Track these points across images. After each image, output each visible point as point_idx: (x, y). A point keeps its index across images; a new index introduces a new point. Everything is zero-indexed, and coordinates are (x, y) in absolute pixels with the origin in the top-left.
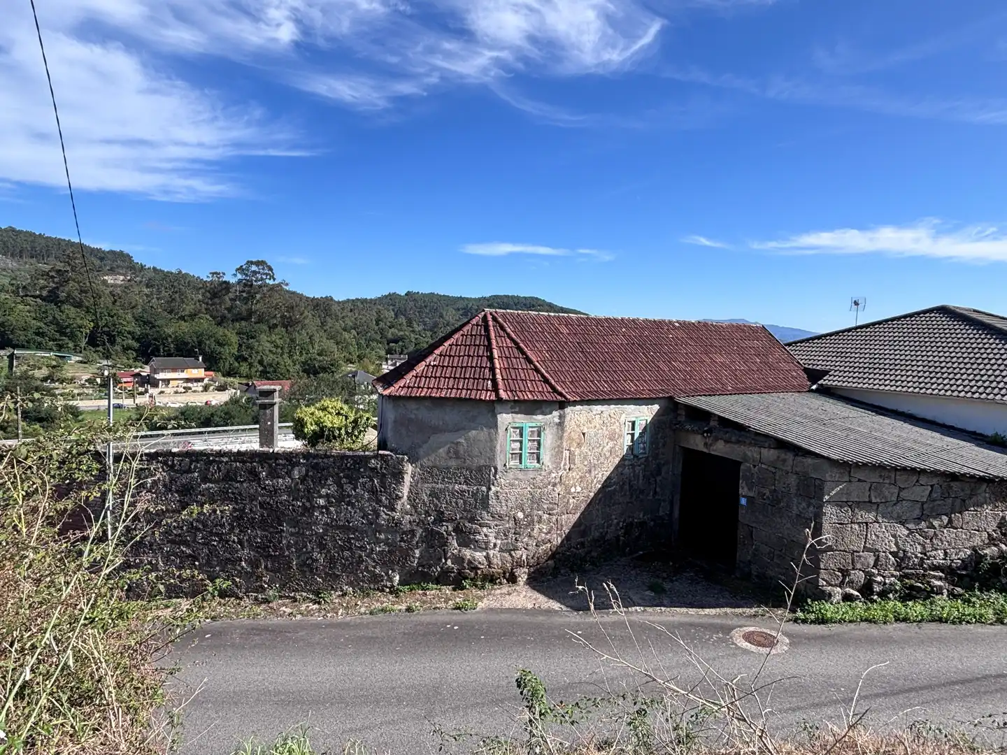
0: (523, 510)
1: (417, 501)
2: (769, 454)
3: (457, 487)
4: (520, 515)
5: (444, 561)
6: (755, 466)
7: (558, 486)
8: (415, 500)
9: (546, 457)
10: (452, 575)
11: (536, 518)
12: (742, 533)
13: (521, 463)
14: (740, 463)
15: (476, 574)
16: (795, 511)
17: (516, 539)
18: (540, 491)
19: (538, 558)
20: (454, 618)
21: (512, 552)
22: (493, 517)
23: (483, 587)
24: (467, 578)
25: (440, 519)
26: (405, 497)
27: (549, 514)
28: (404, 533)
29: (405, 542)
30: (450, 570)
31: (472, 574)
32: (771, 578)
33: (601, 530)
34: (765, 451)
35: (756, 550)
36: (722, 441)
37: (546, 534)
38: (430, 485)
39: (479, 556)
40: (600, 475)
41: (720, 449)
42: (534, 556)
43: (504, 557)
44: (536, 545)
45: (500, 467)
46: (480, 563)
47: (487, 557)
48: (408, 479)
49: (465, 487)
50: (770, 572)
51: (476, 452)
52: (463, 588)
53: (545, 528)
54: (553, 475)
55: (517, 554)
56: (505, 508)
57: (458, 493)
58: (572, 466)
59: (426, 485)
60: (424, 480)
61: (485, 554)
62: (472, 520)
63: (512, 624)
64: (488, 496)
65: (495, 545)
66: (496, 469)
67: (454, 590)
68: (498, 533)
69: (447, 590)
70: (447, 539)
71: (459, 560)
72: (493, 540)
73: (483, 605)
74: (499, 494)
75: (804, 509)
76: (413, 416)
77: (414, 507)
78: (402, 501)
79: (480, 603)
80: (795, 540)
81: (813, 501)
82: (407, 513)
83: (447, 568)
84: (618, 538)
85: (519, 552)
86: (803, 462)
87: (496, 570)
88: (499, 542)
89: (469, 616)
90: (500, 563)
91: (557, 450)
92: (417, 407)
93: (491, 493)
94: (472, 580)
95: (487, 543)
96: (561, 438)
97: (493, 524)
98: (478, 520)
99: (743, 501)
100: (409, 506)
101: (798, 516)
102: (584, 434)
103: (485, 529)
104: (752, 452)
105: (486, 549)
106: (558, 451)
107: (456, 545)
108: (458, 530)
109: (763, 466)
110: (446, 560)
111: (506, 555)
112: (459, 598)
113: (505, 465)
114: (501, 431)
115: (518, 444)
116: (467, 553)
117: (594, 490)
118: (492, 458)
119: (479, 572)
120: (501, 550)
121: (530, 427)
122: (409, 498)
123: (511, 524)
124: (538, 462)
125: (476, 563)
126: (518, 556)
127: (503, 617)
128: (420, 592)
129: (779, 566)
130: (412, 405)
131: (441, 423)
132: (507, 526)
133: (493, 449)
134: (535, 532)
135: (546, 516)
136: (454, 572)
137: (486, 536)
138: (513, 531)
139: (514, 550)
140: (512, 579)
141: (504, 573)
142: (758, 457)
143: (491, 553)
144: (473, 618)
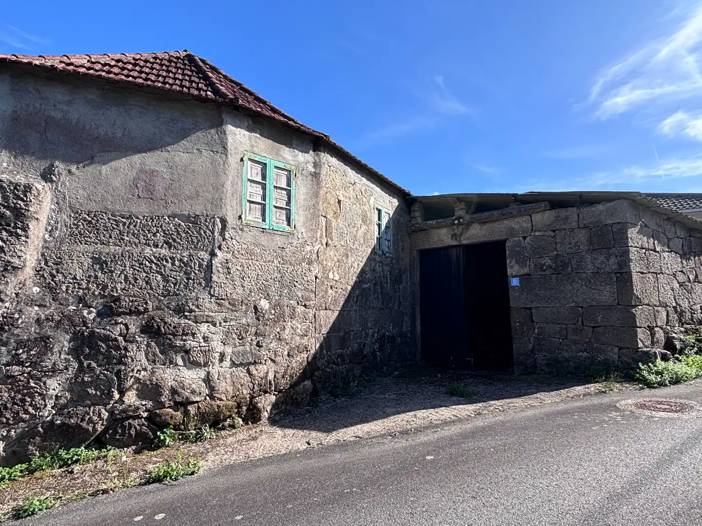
0: (268, 297)
1: (60, 277)
2: (543, 218)
3: (148, 251)
4: (264, 304)
5: (117, 396)
6: (525, 238)
7: (315, 265)
8: (53, 276)
9: (299, 217)
10: (136, 423)
11: (287, 310)
12: (516, 320)
13: (264, 220)
14: (504, 242)
15: (186, 413)
16: (590, 268)
17: (258, 345)
18: (291, 268)
19: (291, 376)
20: (149, 499)
21: (252, 368)
22: (219, 305)
23: (199, 438)
24: (167, 425)
25: (109, 312)
26: (29, 271)
27: (305, 306)
28: (20, 344)
29: (21, 363)
30: (131, 414)
31: (179, 415)
32: (567, 361)
33: (359, 341)
34: (537, 218)
35: (539, 334)
36: (477, 225)
37: (302, 336)
38: (91, 249)
39: (192, 377)
40: (356, 265)
41: (477, 233)
42: (286, 371)
43: (239, 377)
44: (289, 355)
45: (231, 221)
46: (193, 392)
47: (208, 380)
48: (37, 231)
49: (164, 252)
50: (566, 354)
51: (188, 190)
52: (161, 444)
53: (300, 328)
54: (308, 248)
55: (259, 371)
56: (240, 290)
57: (151, 262)
58: (330, 242)
59: (82, 247)
60: (76, 236)
61: (202, 374)
62: (180, 311)
63: (291, 478)
64: (210, 266)
65: (222, 356)
66: (224, 221)
67: (138, 452)
68: (227, 334)
69: (125, 455)
70: (126, 349)
71: (150, 391)
72: (219, 348)
73: (209, 463)
74: (230, 265)
75: (602, 262)
76: (58, 115)
77: (52, 289)
78: (21, 277)
79: (201, 463)
80: (594, 303)
81: (613, 250)
82: (31, 302)
83: (124, 411)
84: (374, 353)
85: (262, 368)
86: (593, 212)
87: (225, 401)
88: (229, 350)
89: (185, 488)
90: (230, 389)
91: (311, 211)
92: (67, 98)
93: (216, 262)
94: (176, 428)
95: (207, 353)
96: (316, 195)
97: (219, 317)
98: (191, 311)
99: (515, 282)
100: (36, 289)
101: (595, 274)
102: (339, 202)
103: (204, 328)
104: (520, 223)
105: (206, 364)
106: (314, 214)
107: (144, 361)
108: (150, 330)
109: (537, 234)
110: (122, 393)
111: (241, 372)
112: (153, 462)
113: (240, 217)
114: (233, 160)
115: (258, 189)
116: (168, 376)
117: (352, 283)
118: (218, 202)
119: (192, 409)
120: (234, 364)
121: (276, 167)
122: (38, 271)
123: (250, 318)
124: (289, 224)
125: (187, 394)
126: (262, 374)
127: (262, 472)
128: (57, 471)
129: (575, 342)
130: (57, 94)
131: (119, 135)
132: (244, 321)
133: (219, 187)
134: (287, 331)
135: (300, 309)
136: (139, 417)
137: (206, 339)
138: (253, 330)
139: (255, 363)
140: (252, 415)
141: (239, 406)
142: (529, 225)
143: (215, 370)
144: (196, 488)
